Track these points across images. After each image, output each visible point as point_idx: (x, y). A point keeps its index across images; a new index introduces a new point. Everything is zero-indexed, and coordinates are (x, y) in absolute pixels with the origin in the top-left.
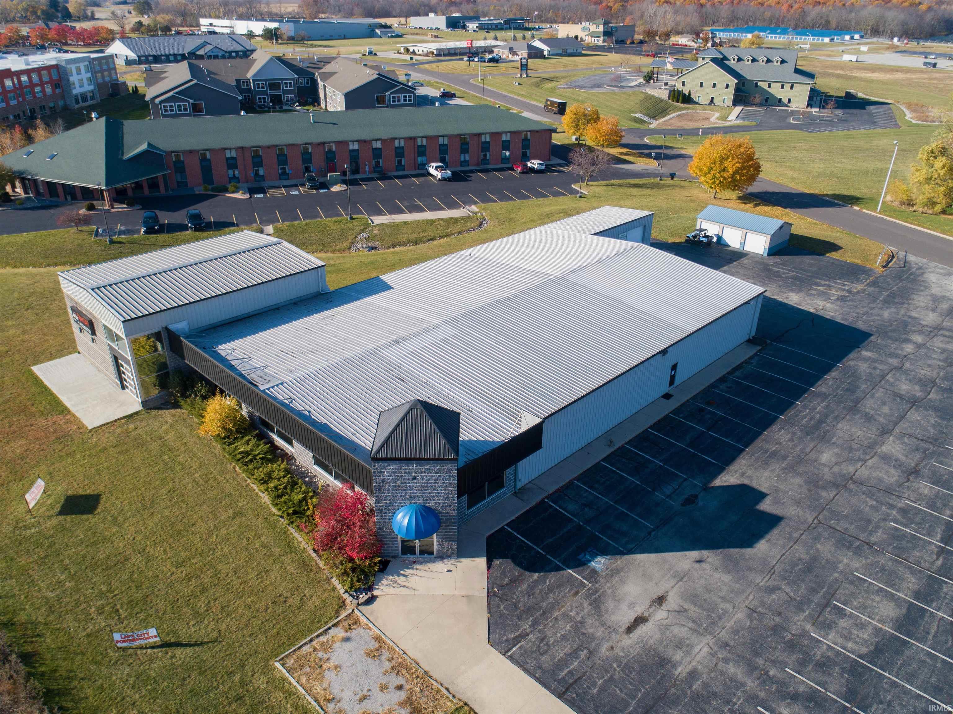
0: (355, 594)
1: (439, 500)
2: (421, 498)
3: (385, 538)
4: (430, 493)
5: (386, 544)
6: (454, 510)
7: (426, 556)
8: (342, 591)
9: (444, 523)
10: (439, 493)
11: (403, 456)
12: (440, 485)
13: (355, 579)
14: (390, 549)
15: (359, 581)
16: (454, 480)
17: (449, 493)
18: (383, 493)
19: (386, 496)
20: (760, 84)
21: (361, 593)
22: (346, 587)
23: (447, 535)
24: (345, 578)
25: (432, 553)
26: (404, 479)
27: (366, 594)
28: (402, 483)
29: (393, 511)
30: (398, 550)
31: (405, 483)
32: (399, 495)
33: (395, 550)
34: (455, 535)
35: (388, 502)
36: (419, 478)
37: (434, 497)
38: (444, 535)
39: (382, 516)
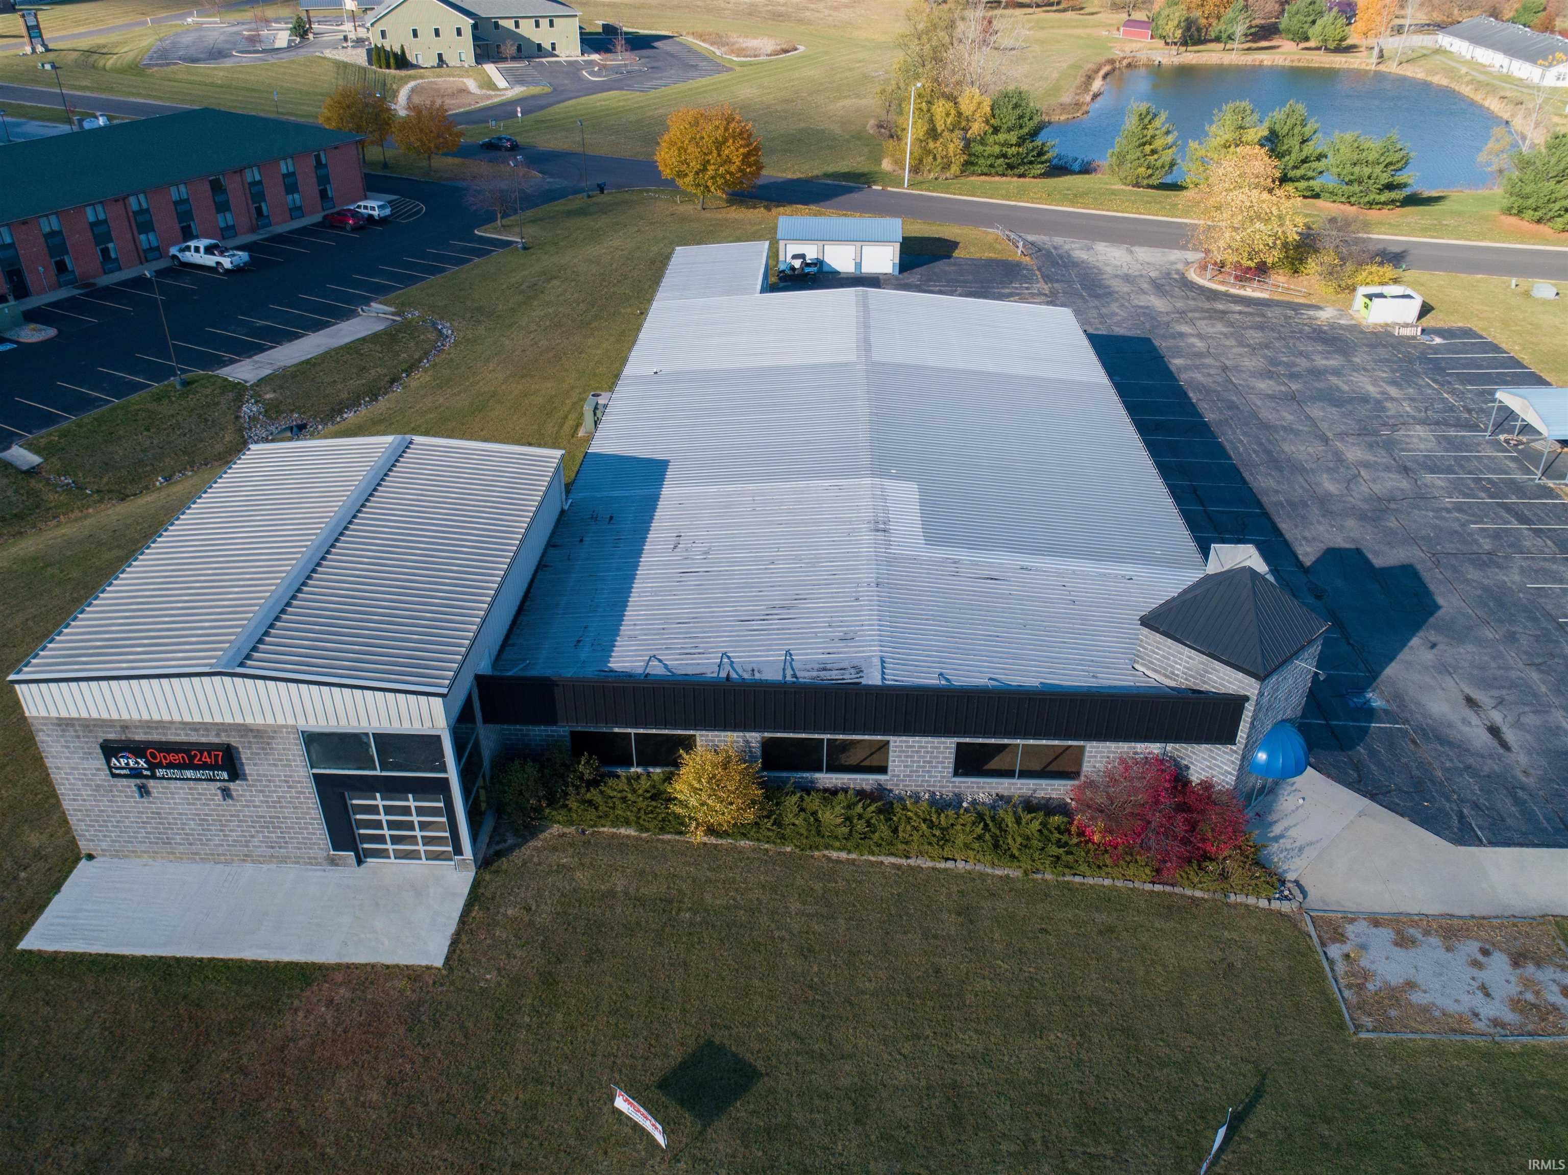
18: (1255, 727)
20: (502, 22)
32: (1266, 720)
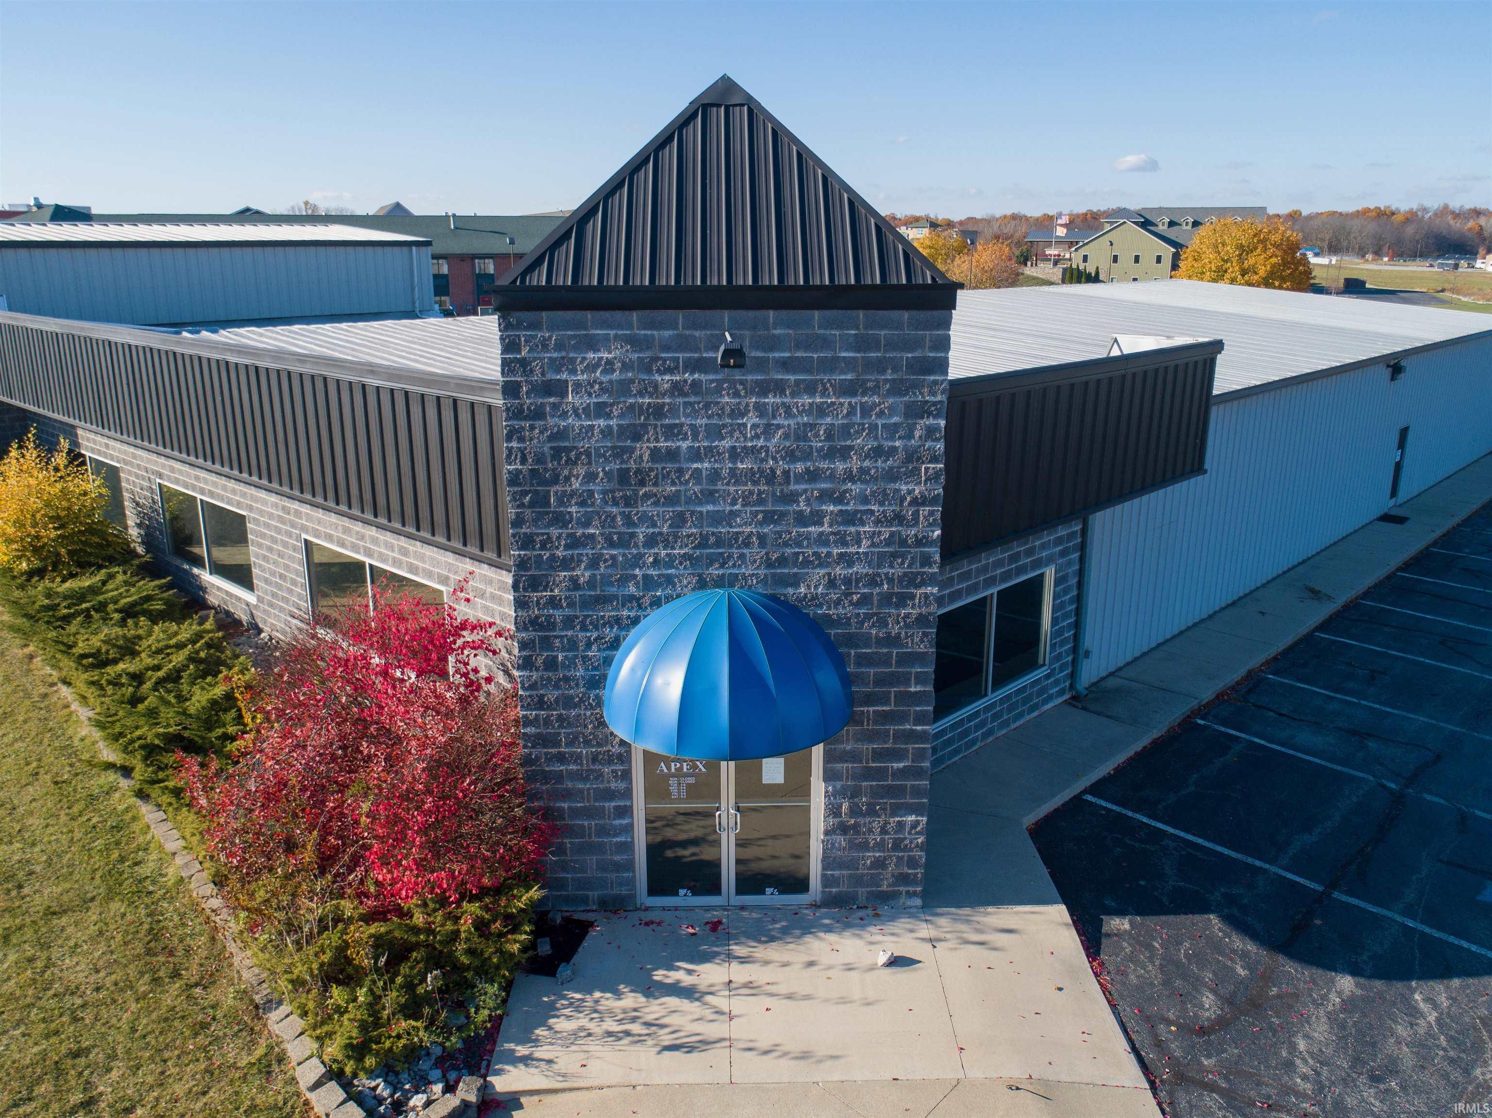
0: (383, 1090)
1: (847, 560)
2: (755, 552)
3: (567, 795)
4: (801, 519)
5: (570, 831)
6: (922, 620)
7: (771, 897)
8: (311, 1072)
9: (870, 699)
10: (850, 518)
11: (667, 278)
12: (855, 463)
13: (392, 999)
14: (592, 860)
15: (411, 1010)
16: (930, 432)
17: (899, 518)
18: (560, 520)
19: (574, 542)
21: (421, 1083)
22: (333, 1049)
23: (881, 773)
24: (337, 994)
25: (800, 885)
26: (672, 432)
27: (450, 1088)
28: (655, 454)
29: (610, 633)
30: (630, 866)
31: (672, 455)
32: (642, 532)
33: (618, 867)
34: (918, 773)
35: (583, 574)
36: (751, 420)
37: (822, 539)
38: (868, 774)
39: (551, 664)
